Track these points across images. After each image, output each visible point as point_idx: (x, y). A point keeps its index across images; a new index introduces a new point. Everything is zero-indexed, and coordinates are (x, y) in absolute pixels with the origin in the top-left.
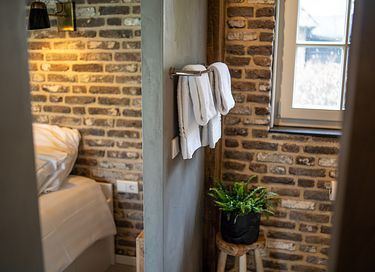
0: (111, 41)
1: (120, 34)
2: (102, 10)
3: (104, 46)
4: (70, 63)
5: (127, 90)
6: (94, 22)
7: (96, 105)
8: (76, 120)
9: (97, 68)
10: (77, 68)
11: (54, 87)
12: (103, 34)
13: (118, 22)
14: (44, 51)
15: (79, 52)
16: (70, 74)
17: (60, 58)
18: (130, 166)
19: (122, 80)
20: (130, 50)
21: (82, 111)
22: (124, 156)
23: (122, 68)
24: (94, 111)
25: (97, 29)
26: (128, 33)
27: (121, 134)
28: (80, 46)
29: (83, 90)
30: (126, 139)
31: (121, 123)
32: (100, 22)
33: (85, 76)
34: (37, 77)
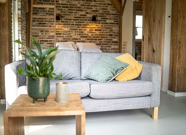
0: (104, 25)
1: (106, 23)
2: (102, 18)
3: (102, 26)
4: (94, 29)
5: (107, 35)
6: (100, 21)
7: (100, 38)
8: (95, 42)
9: (100, 30)
10: (95, 30)
11: (90, 34)
12: (102, 23)
13: (105, 21)
14: (88, 26)
15: (96, 27)
16: (94, 31)
17: (92, 28)
19: (105, 33)
20: (108, 27)
21: (96, 40)
22: (106, 49)
23: (106, 30)
24: (99, 40)
25: (101, 22)
26: (107, 23)
27: (105, 44)
28: (97, 25)
29: (97, 35)
31: (105, 42)
32: (102, 21)
33: (98, 32)
34: (86, 32)
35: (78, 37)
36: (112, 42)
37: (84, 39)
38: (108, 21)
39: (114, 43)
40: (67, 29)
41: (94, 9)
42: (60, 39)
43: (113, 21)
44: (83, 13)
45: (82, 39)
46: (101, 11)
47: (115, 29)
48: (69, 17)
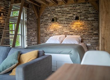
0: (86, 22)
1: (88, 21)
2: (85, 17)
3: (85, 23)
4: (79, 25)
5: (89, 29)
7: (83, 32)
8: (80, 34)
9: (84, 26)
11: (76, 29)
13: (87, 19)
14: (75, 24)
15: (80, 24)
16: (79, 27)
17: (77, 25)
18: (89, 41)
19: (88, 27)
20: (89, 23)
22: (88, 39)
24: (83, 33)
25: (84, 20)
27: (88, 36)
28: (81, 23)
29: (81, 29)
30: (89, 37)
31: (88, 34)
32: (84, 19)
33: (82, 27)
34: (73, 28)
35: (68, 31)
36: (93, 34)
37: (72, 33)
38: (89, 19)
39: (95, 35)
40: (60, 27)
41: (79, 11)
42: (57, 33)
43: (93, 19)
44: (71, 15)
45: (71, 33)
46: (84, 12)
47: (95, 24)
48: (61, 19)
